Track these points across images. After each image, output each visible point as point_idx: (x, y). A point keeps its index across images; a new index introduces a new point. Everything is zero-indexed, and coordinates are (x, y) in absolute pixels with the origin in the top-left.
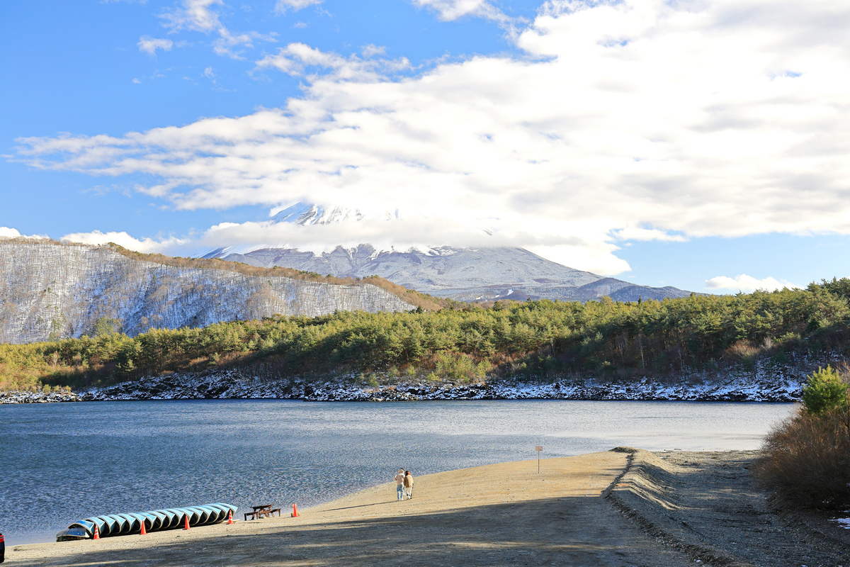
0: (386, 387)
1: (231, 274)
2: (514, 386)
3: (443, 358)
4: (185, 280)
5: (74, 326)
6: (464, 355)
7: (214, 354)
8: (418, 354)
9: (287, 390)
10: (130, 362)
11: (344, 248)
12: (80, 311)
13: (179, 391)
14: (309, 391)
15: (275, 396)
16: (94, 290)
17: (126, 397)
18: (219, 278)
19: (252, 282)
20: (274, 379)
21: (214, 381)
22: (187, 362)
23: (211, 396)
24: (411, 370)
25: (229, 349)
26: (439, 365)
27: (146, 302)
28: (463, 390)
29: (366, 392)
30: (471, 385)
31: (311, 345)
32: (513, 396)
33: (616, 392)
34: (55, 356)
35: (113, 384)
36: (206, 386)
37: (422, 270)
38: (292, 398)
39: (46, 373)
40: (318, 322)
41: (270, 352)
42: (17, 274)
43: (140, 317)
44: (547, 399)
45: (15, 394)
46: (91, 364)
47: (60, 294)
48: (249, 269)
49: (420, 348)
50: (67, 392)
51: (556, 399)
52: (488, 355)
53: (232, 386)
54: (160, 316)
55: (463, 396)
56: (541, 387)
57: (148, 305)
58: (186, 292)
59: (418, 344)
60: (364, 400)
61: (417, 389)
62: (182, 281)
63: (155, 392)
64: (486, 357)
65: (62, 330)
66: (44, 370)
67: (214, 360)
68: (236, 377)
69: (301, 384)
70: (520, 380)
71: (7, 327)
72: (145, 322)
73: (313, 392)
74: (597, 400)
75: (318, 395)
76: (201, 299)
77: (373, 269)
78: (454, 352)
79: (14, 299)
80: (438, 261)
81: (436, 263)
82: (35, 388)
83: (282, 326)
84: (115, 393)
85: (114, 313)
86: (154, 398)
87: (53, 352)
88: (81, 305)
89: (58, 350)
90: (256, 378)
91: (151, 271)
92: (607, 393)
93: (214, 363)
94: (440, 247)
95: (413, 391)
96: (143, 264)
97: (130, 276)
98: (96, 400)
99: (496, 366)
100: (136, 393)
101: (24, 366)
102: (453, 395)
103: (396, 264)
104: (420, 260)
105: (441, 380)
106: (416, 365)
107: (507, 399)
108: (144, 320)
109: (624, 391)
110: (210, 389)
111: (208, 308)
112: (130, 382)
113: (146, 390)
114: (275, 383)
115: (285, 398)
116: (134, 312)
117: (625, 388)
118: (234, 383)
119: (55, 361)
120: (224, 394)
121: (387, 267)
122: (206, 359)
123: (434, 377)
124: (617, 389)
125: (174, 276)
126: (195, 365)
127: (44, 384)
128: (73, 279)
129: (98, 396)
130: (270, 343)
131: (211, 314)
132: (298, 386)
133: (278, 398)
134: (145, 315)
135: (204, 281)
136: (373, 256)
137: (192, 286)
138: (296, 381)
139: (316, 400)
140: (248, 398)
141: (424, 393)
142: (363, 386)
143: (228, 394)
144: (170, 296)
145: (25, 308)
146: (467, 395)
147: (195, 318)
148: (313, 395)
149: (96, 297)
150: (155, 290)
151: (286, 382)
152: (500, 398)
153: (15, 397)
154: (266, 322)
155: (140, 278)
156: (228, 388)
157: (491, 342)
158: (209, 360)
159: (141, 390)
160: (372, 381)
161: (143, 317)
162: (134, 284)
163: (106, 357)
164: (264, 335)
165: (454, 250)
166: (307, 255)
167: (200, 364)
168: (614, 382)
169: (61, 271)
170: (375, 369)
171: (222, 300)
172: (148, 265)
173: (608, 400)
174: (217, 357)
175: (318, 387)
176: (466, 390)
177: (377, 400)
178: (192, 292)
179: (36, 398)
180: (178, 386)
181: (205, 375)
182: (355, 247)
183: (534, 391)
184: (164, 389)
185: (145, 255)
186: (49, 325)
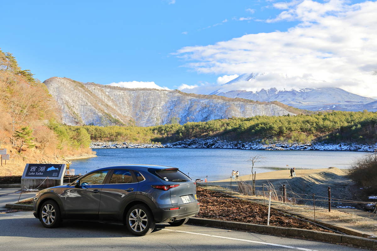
0: (272, 145)
1: (220, 101)
2: (323, 145)
3: (294, 134)
4: (203, 103)
5: (164, 120)
6: (303, 133)
7: (210, 131)
8: (284, 132)
9: (236, 145)
10: (181, 134)
11: (265, 89)
12: (166, 115)
13: (198, 145)
14: (243, 146)
15: (232, 147)
16: (170, 107)
17: (179, 146)
18: (215, 102)
19: (228, 103)
20: (232, 142)
21: (210, 141)
22: (200, 135)
23: (209, 147)
24: (282, 138)
25: (215, 130)
26: (293, 137)
27: (189, 112)
28: (302, 146)
29: (264, 147)
30: (305, 145)
31: (245, 129)
32: (322, 149)
33: (364, 148)
34: (156, 131)
35: (175, 142)
36: (207, 143)
37: (297, 98)
38: (238, 148)
39: (153, 138)
40: (248, 120)
41: (230, 131)
42: (145, 101)
43: (186, 117)
44: (336, 150)
45: (143, 145)
46: (168, 135)
47: (158, 108)
48: (226, 99)
49: (285, 130)
50: (160, 145)
51: (340, 150)
52: (313, 133)
53: (216, 143)
54: (194, 117)
55: (302, 149)
56: (334, 146)
57: (189, 113)
58: (203, 108)
59: (285, 129)
60: (264, 150)
61: (284, 146)
62: (202, 103)
63: (189, 145)
64: (312, 134)
65: (160, 122)
66: (152, 136)
67: (210, 134)
68: (218, 140)
69: (241, 143)
70: (326, 143)
71: (141, 120)
72: (188, 119)
73: (244, 146)
74: (355, 151)
75: (246, 147)
76: (208, 110)
77: (276, 98)
78: (299, 132)
79: (143, 110)
80: (303, 94)
81: (303, 95)
82: (149, 142)
83: (235, 121)
84: (176, 145)
85: (177, 115)
86: (189, 147)
87: (155, 130)
88: (166, 112)
89: (157, 129)
90: (225, 141)
91: (190, 100)
92: (360, 149)
93: (210, 135)
94: (304, 88)
95: (282, 147)
96: (188, 97)
97: (183, 102)
98: (169, 147)
99: (316, 137)
100: (183, 145)
101: (146, 135)
102: (298, 148)
103: (285, 96)
104: (296, 94)
105: (293, 142)
106: (284, 137)
107: (319, 150)
108: (188, 118)
109: (368, 148)
110: (208, 144)
111: (211, 114)
112: (181, 141)
113: (186, 144)
114: (232, 143)
115: (235, 148)
116: (184, 115)
117: (368, 147)
118: (217, 142)
119: (156, 133)
120: (214, 146)
121: (282, 97)
122: (207, 133)
123: (290, 141)
124: (365, 147)
125: (199, 102)
126: (203, 135)
127: (152, 141)
128: (163, 103)
129: (170, 146)
130: (230, 128)
131: (212, 116)
132: (240, 144)
133: (233, 148)
134: (188, 116)
135: (210, 103)
136: (276, 93)
137: (205, 105)
138: (239, 142)
139: (246, 149)
140: (222, 148)
141: (286, 147)
142: (263, 144)
143: (215, 146)
144: (197, 109)
145: (147, 113)
146: (303, 148)
147: (206, 117)
148: (245, 147)
149: (171, 110)
150: (192, 107)
151: (236, 142)
152: (316, 150)
153: (143, 146)
154: (230, 120)
155: (186, 103)
156: (215, 144)
157: (314, 128)
158: (208, 134)
159: (185, 144)
160: (266, 142)
161: (187, 117)
162: (185, 105)
163: (173, 132)
164: (228, 124)
165: (310, 89)
166: (250, 93)
167: (205, 135)
168: (364, 145)
169: (159, 100)
170: (268, 138)
171: (216, 110)
172: (189, 98)
173: (360, 151)
174: (211, 133)
175: (246, 144)
176: (303, 146)
177: (268, 150)
178: (205, 108)
179: (149, 146)
180: (197, 143)
181: (207, 139)
182: (269, 89)
183: (331, 147)
184: (192, 144)
185: (189, 94)
186: (155, 120)
